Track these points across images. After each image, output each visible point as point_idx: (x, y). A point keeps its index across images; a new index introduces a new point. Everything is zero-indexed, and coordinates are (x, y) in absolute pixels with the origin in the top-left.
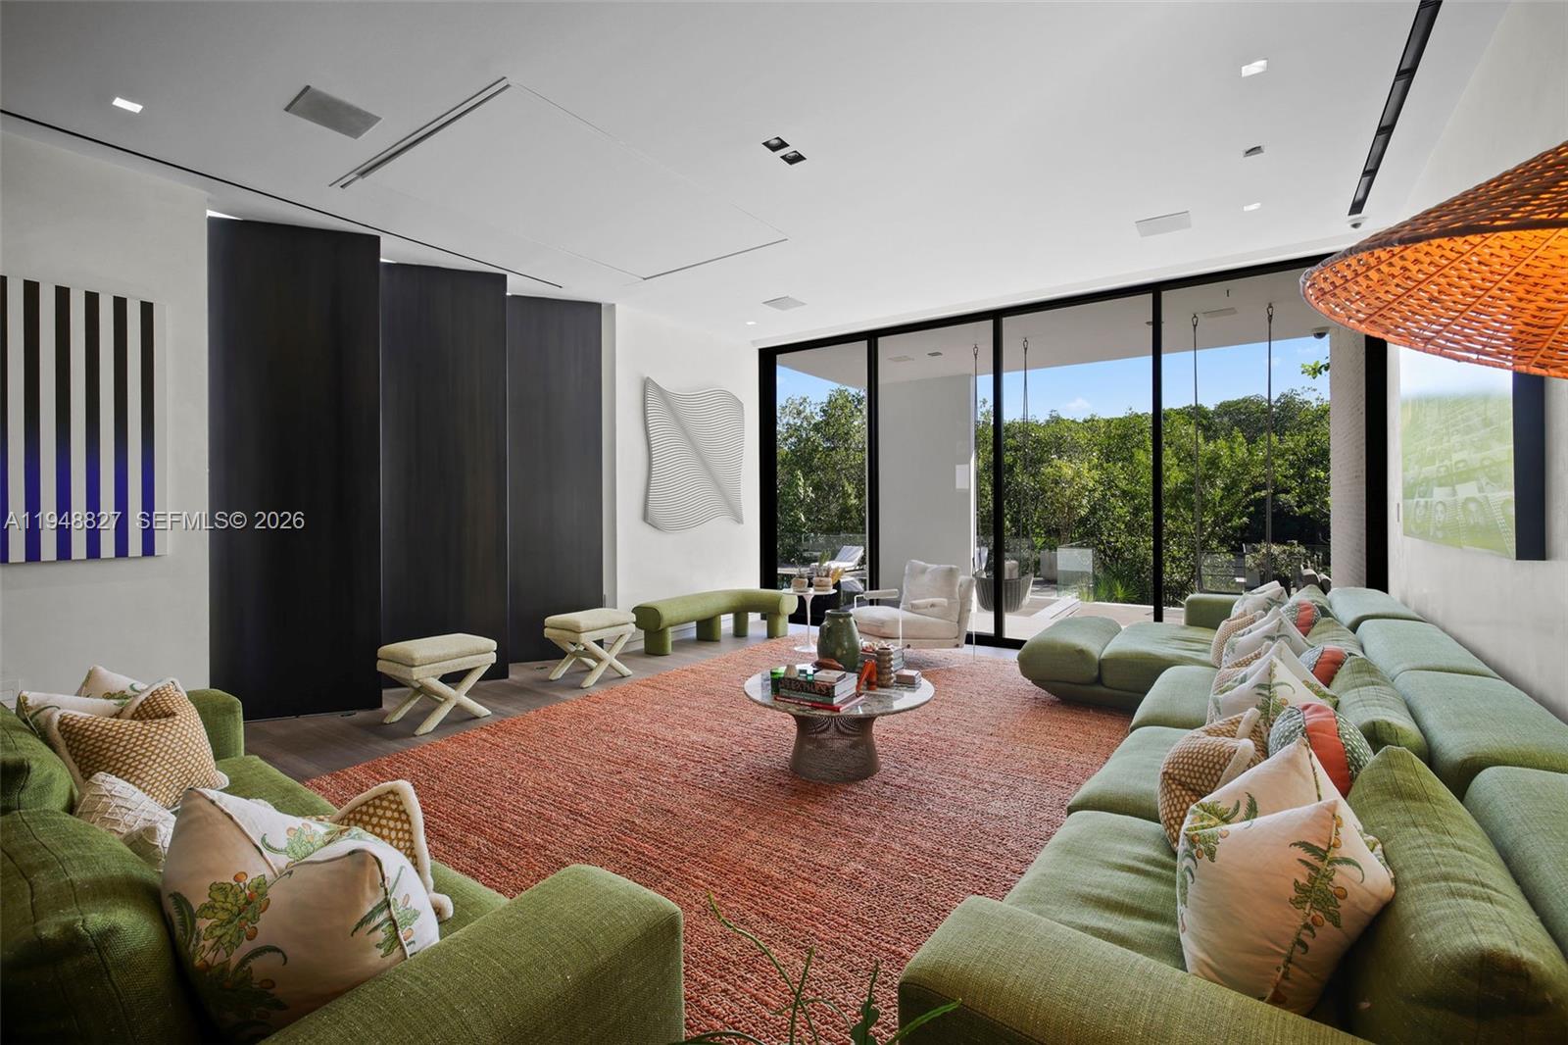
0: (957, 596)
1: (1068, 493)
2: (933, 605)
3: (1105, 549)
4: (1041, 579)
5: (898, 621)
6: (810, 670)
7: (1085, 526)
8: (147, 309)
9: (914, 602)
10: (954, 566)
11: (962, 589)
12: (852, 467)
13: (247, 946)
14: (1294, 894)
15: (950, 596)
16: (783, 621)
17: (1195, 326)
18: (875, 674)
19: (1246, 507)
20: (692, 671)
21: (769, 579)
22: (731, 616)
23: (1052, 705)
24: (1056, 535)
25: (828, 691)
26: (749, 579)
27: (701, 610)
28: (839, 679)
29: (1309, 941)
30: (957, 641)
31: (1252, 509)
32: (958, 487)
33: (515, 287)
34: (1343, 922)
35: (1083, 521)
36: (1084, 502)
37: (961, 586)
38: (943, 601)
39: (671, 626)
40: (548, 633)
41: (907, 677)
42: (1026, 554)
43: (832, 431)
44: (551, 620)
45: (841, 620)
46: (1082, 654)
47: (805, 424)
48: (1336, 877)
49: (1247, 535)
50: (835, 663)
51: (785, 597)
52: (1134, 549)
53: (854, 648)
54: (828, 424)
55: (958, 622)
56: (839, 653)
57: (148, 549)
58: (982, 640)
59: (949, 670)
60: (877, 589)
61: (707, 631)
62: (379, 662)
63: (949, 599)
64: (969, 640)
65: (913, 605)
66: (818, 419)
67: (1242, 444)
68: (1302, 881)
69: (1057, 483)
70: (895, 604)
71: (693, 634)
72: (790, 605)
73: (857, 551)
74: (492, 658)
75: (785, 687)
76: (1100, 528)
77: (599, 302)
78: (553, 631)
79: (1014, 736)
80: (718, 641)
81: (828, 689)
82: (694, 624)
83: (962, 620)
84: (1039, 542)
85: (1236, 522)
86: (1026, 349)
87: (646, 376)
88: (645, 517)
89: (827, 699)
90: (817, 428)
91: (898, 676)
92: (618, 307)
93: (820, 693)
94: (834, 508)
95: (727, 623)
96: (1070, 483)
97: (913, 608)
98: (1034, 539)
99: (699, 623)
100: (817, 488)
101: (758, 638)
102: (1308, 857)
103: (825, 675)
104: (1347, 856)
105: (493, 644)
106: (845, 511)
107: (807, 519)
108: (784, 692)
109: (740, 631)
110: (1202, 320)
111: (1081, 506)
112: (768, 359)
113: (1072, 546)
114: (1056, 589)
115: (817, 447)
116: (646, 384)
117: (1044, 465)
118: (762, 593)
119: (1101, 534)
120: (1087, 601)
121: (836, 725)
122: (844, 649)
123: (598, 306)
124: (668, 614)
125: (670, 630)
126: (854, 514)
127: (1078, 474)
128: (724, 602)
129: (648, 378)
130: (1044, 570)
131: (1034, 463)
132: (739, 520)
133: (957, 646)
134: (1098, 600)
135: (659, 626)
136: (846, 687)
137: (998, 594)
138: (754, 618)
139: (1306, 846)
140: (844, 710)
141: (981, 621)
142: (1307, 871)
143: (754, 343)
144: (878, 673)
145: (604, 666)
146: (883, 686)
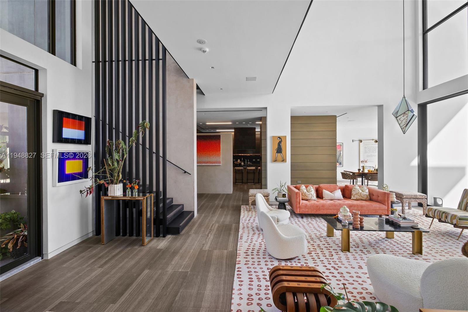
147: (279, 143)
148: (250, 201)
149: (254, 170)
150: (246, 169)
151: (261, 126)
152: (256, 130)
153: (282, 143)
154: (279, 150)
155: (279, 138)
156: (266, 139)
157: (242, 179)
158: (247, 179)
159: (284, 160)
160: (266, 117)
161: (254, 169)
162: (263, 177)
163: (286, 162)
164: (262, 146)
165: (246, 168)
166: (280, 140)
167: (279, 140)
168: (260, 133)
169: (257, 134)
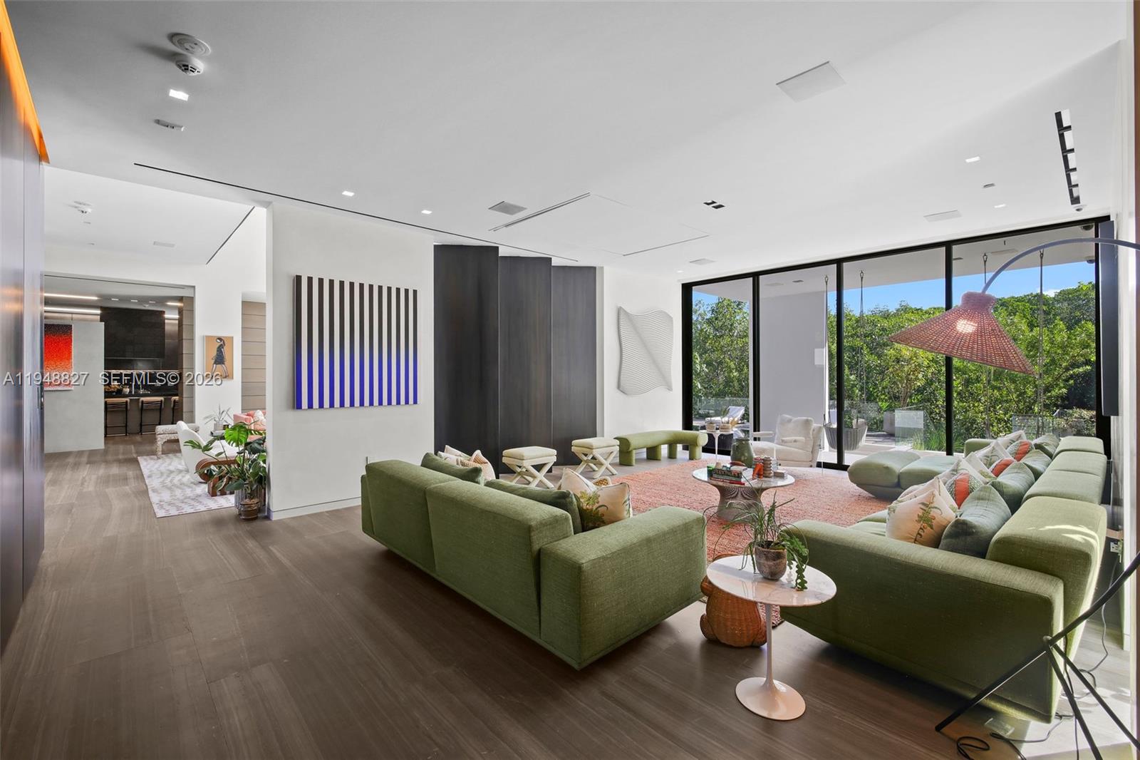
0: (811, 437)
1: (906, 369)
2: (795, 441)
3: (940, 411)
4: (885, 433)
5: (773, 449)
6: (729, 466)
7: (922, 393)
8: (415, 292)
9: (783, 439)
10: (809, 418)
11: (815, 432)
12: (735, 349)
13: (597, 505)
14: (917, 519)
15: (806, 436)
16: (699, 450)
17: (985, 262)
18: (762, 469)
19: (1067, 380)
20: (651, 474)
21: (687, 425)
22: (666, 446)
23: (869, 499)
24: (896, 400)
25: (739, 475)
26: (676, 425)
27: (650, 443)
28: (744, 470)
29: (922, 533)
30: (811, 463)
31: (1071, 382)
32: (816, 363)
33: (555, 262)
34: (934, 527)
35: (920, 391)
36: (920, 376)
37: (814, 430)
38: (802, 438)
39: (635, 449)
40: (573, 449)
41: (780, 473)
42: (873, 415)
43: (720, 324)
44: (575, 442)
45: (744, 442)
46: (887, 470)
47: (700, 319)
48: (931, 513)
49: (1066, 402)
50: (741, 463)
51: (700, 436)
52: (965, 412)
53: (751, 457)
54: (716, 319)
55: (812, 452)
56: (743, 459)
57: (415, 402)
58: (827, 466)
59: (806, 480)
60: (759, 431)
61: (652, 454)
62: (503, 458)
63: (806, 438)
64: (819, 465)
65: (783, 441)
66: (709, 316)
67: (1061, 330)
68: (920, 514)
69: (898, 361)
70: (771, 440)
71: (645, 456)
72: (703, 439)
73: (739, 410)
74: (555, 459)
75: (716, 473)
76: (935, 395)
77: (594, 266)
78: (575, 448)
79: (843, 510)
80: (660, 460)
81: (738, 474)
82: (645, 449)
83: (814, 452)
84: (884, 405)
85: (1055, 392)
86: (862, 278)
87: (619, 306)
88: (619, 387)
89: (738, 479)
90: (709, 322)
91: (775, 473)
92: (605, 268)
93: (734, 476)
94: (721, 379)
95: (664, 450)
96: (908, 361)
97: (783, 442)
98: (880, 403)
99: (647, 449)
100: (709, 364)
101: (683, 460)
102: (922, 507)
103: (735, 468)
104: (936, 506)
105: (555, 452)
106: (728, 382)
107: (702, 386)
108: (715, 476)
109: (672, 455)
110: (990, 256)
111: (917, 379)
112: (687, 289)
113: (910, 409)
114: (894, 440)
115: (709, 336)
116: (619, 311)
117: (889, 348)
118: (684, 433)
119: (937, 401)
120: (920, 449)
121: (742, 494)
122: (745, 456)
123: (594, 268)
124: (634, 442)
125: (634, 451)
126: (736, 384)
127: (916, 355)
128: (664, 438)
129: (621, 307)
130: (886, 426)
131: (876, 348)
132: (670, 389)
133: (811, 466)
134: (929, 448)
135: (629, 448)
136: (748, 474)
137: (840, 439)
138: (680, 447)
139: (923, 504)
140: (747, 484)
141: (829, 455)
142: (922, 511)
143: (679, 281)
144: (764, 470)
145: (603, 468)
146: (766, 477)
147: (219, 348)
148: (159, 443)
149: (161, 404)
150: (139, 402)
151: (180, 311)
152: (166, 316)
153: (225, 347)
154: (220, 359)
155: (220, 339)
156: (192, 340)
157: (126, 426)
158: (141, 425)
159: (228, 376)
160: (192, 298)
161: (161, 401)
162: (185, 409)
163: (233, 378)
164: (184, 352)
165: (139, 399)
166: (222, 343)
167: (219, 343)
168: (177, 322)
169: (168, 324)
